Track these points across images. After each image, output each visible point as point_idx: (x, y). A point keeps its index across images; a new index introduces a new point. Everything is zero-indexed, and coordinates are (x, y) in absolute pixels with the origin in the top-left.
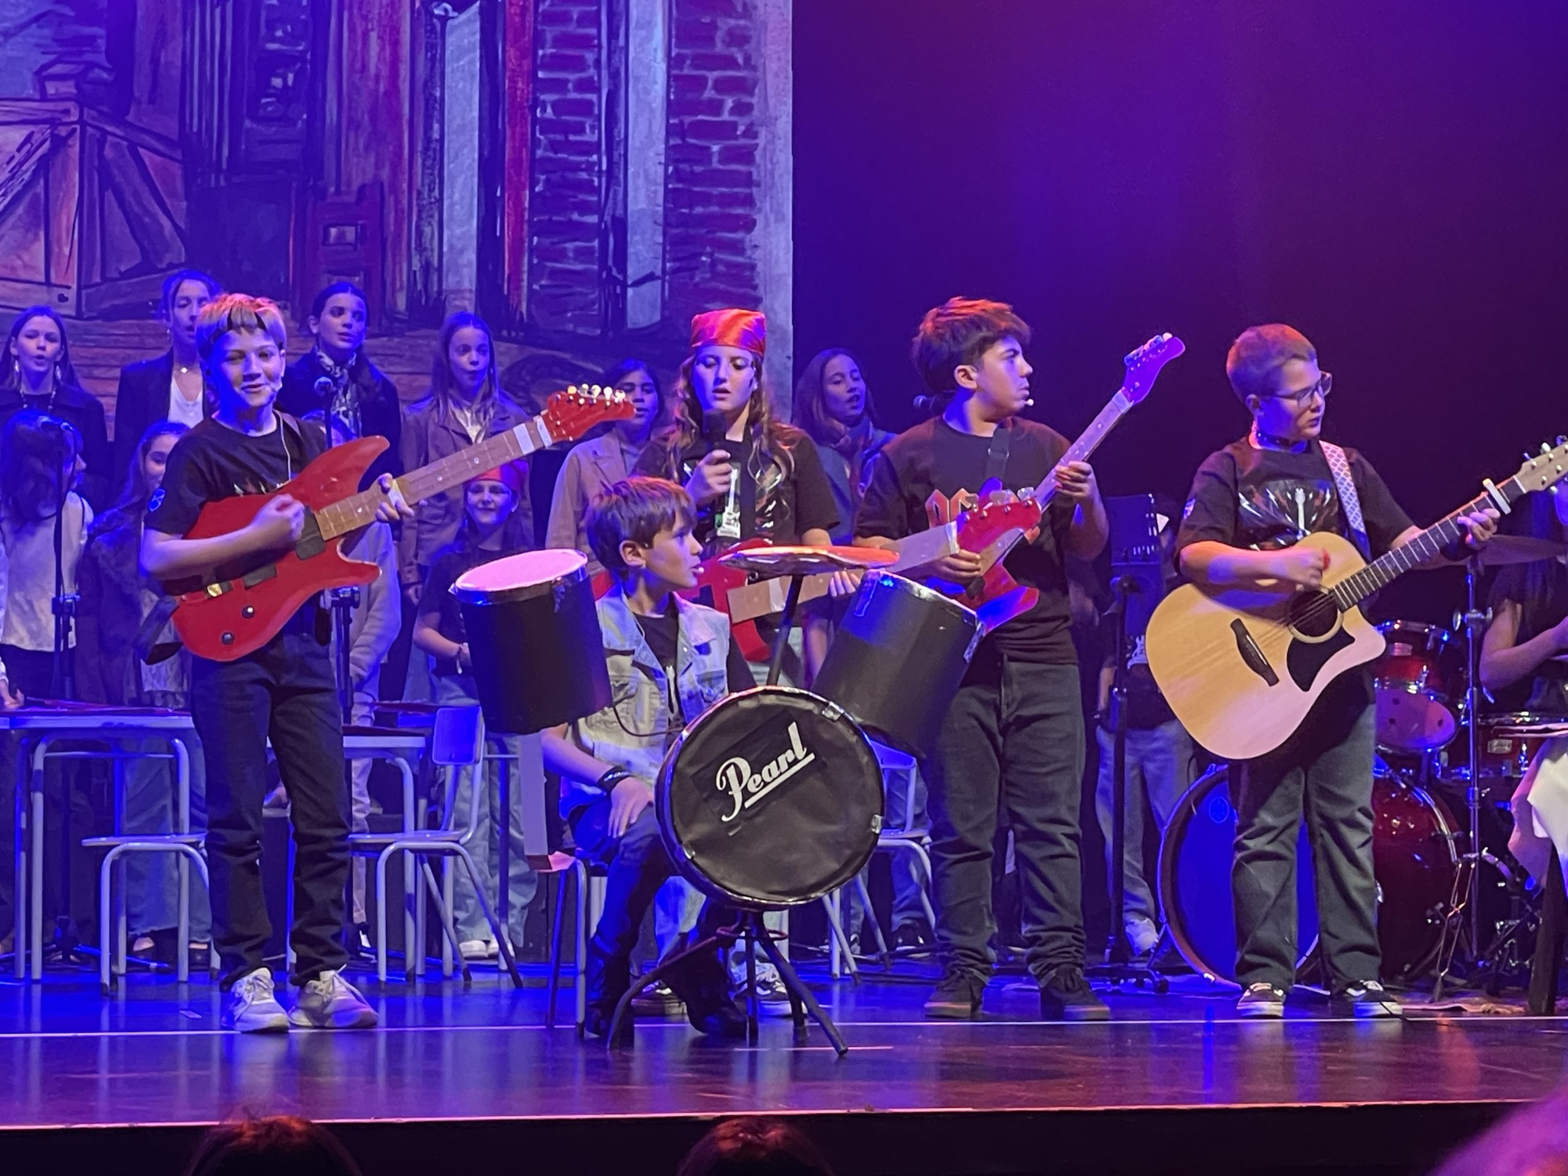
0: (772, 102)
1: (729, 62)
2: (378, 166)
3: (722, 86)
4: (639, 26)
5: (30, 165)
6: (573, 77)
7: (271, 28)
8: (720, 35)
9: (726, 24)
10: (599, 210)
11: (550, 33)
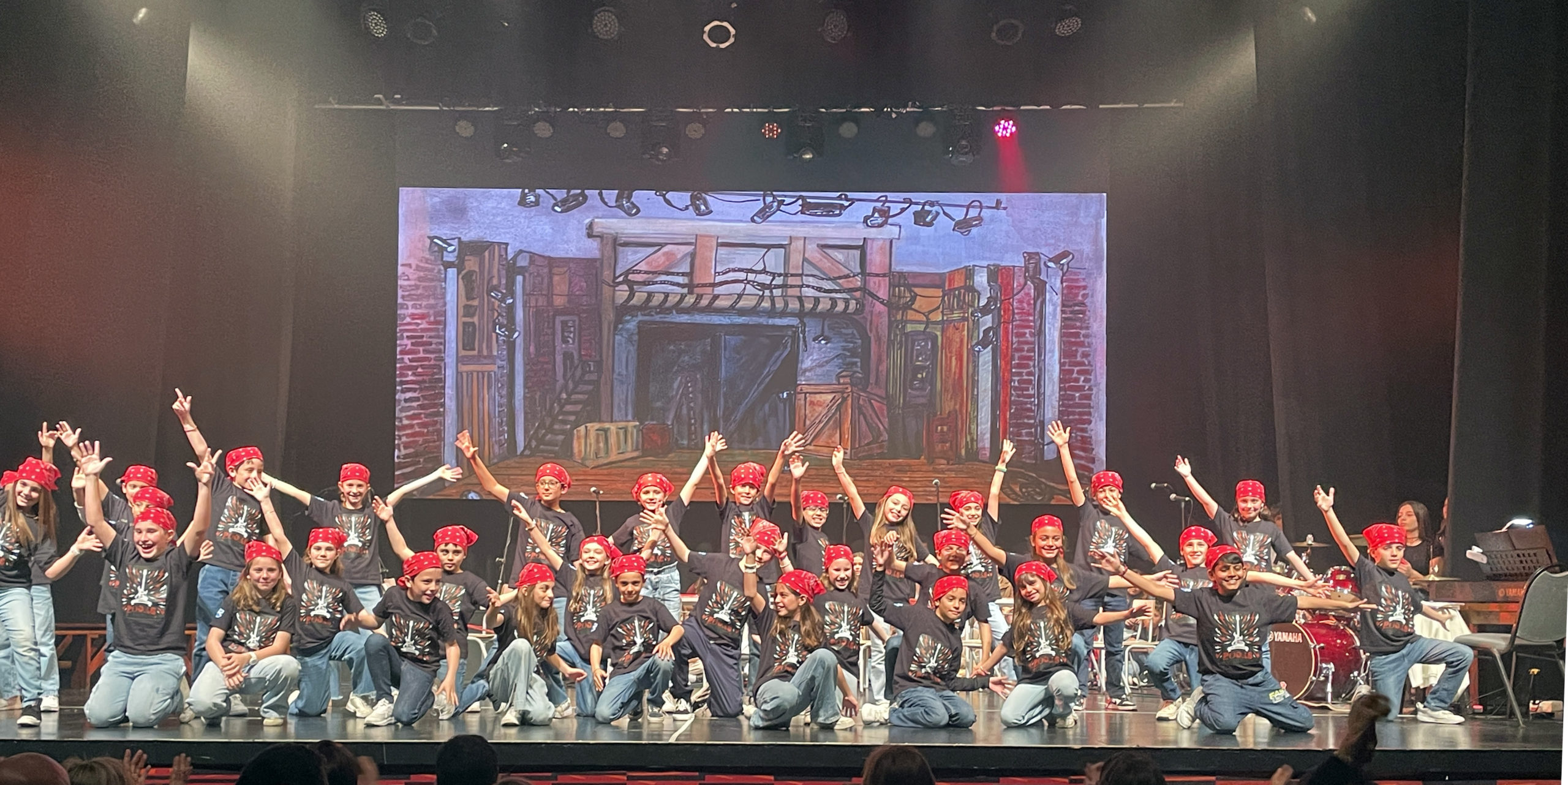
0: (1098, 377)
1: (1083, 364)
2: (955, 404)
3: (1079, 372)
4: (1050, 352)
5: (834, 407)
6: (1025, 371)
7: (918, 357)
8: (1079, 354)
9: (1081, 350)
10: (1034, 418)
11: (1017, 355)
